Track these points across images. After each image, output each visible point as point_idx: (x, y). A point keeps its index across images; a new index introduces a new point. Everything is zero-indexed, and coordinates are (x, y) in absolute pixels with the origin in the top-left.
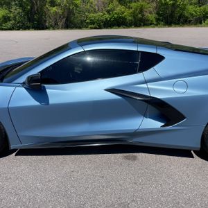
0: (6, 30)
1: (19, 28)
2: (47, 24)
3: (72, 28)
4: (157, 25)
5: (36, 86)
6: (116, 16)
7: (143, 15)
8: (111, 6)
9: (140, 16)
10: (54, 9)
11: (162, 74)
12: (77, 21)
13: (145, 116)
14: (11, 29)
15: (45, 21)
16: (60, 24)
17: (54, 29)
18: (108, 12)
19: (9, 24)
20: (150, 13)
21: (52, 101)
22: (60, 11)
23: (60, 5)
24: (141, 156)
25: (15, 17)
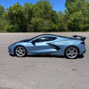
0: (12, 32)
1: (17, 32)
2: (27, 30)
3: (36, 32)
4: (68, 31)
5: (33, 43)
6: (53, 28)
7: (63, 28)
8: (51, 24)
9: (61, 28)
10: (31, 25)
11: (57, 41)
12: (38, 29)
13: (54, 49)
14: (14, 32)
15: (27, 29)
16: (32, 30)
17: (30, 32)
18: (50, 26)
19: (14, 30)
20: (66, 27)
21: (36, 45)
22: (32, 26)
23: (32, 24)
24: (53, 58)
25: (16, 28)
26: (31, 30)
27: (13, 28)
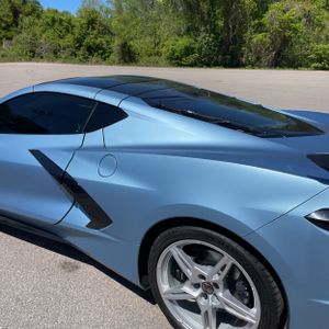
19: (191, 58)
22: (268, 41)
26: (258, 59)
27: (188, 51)
